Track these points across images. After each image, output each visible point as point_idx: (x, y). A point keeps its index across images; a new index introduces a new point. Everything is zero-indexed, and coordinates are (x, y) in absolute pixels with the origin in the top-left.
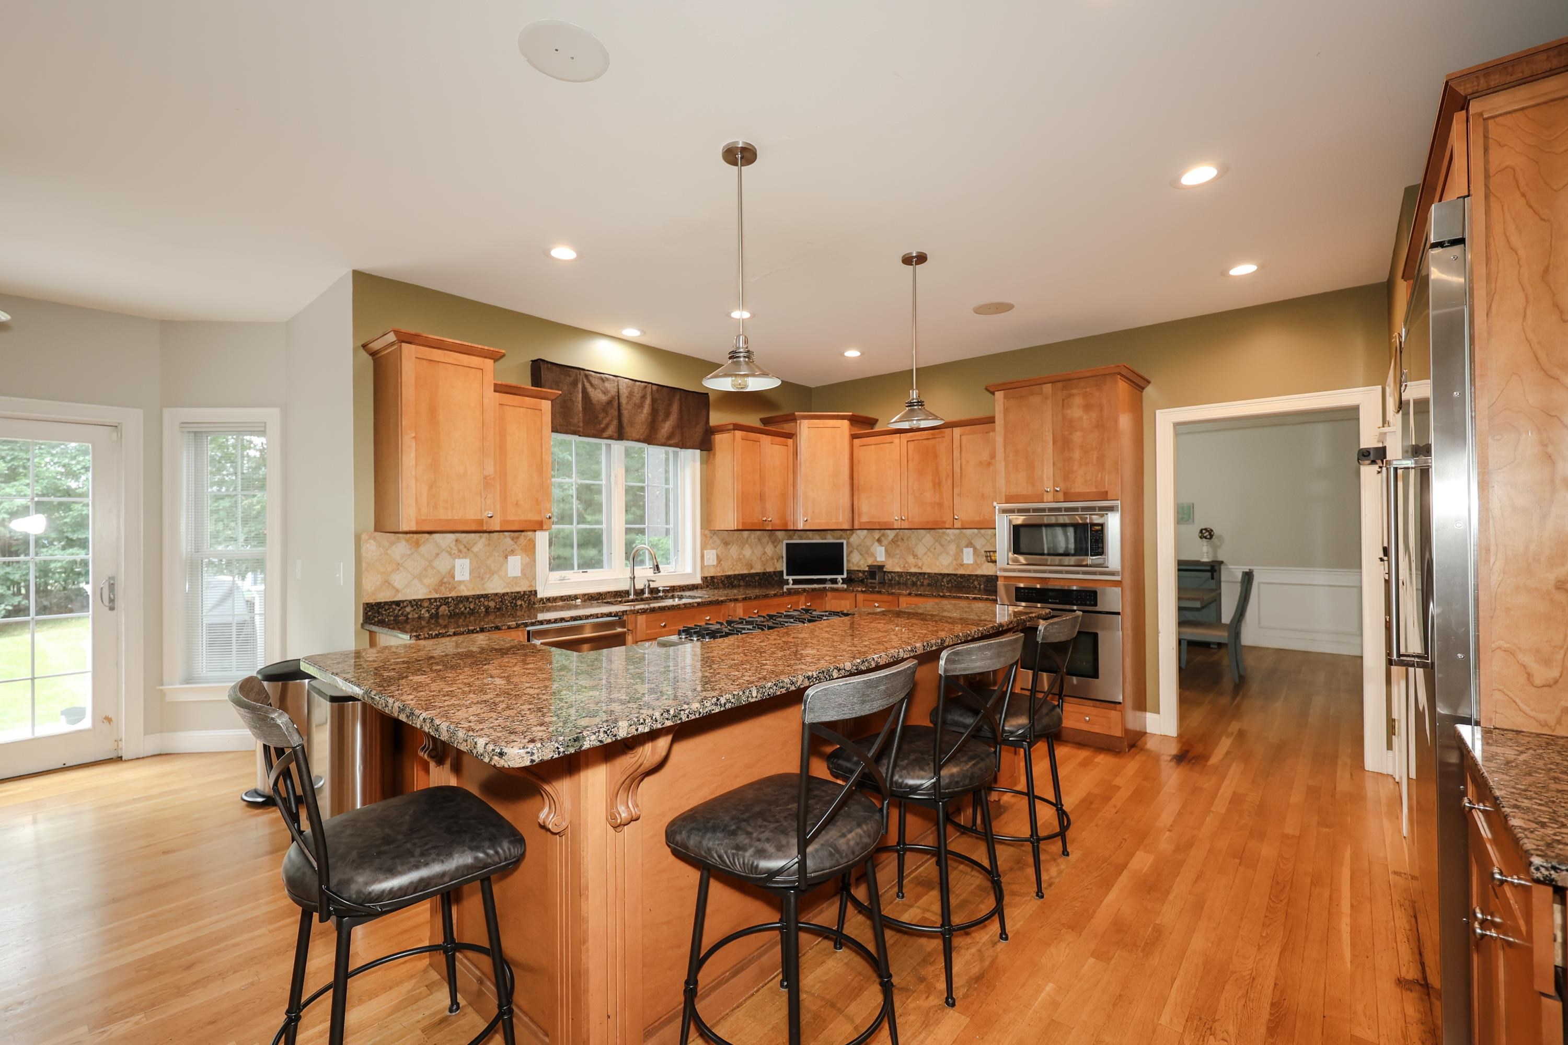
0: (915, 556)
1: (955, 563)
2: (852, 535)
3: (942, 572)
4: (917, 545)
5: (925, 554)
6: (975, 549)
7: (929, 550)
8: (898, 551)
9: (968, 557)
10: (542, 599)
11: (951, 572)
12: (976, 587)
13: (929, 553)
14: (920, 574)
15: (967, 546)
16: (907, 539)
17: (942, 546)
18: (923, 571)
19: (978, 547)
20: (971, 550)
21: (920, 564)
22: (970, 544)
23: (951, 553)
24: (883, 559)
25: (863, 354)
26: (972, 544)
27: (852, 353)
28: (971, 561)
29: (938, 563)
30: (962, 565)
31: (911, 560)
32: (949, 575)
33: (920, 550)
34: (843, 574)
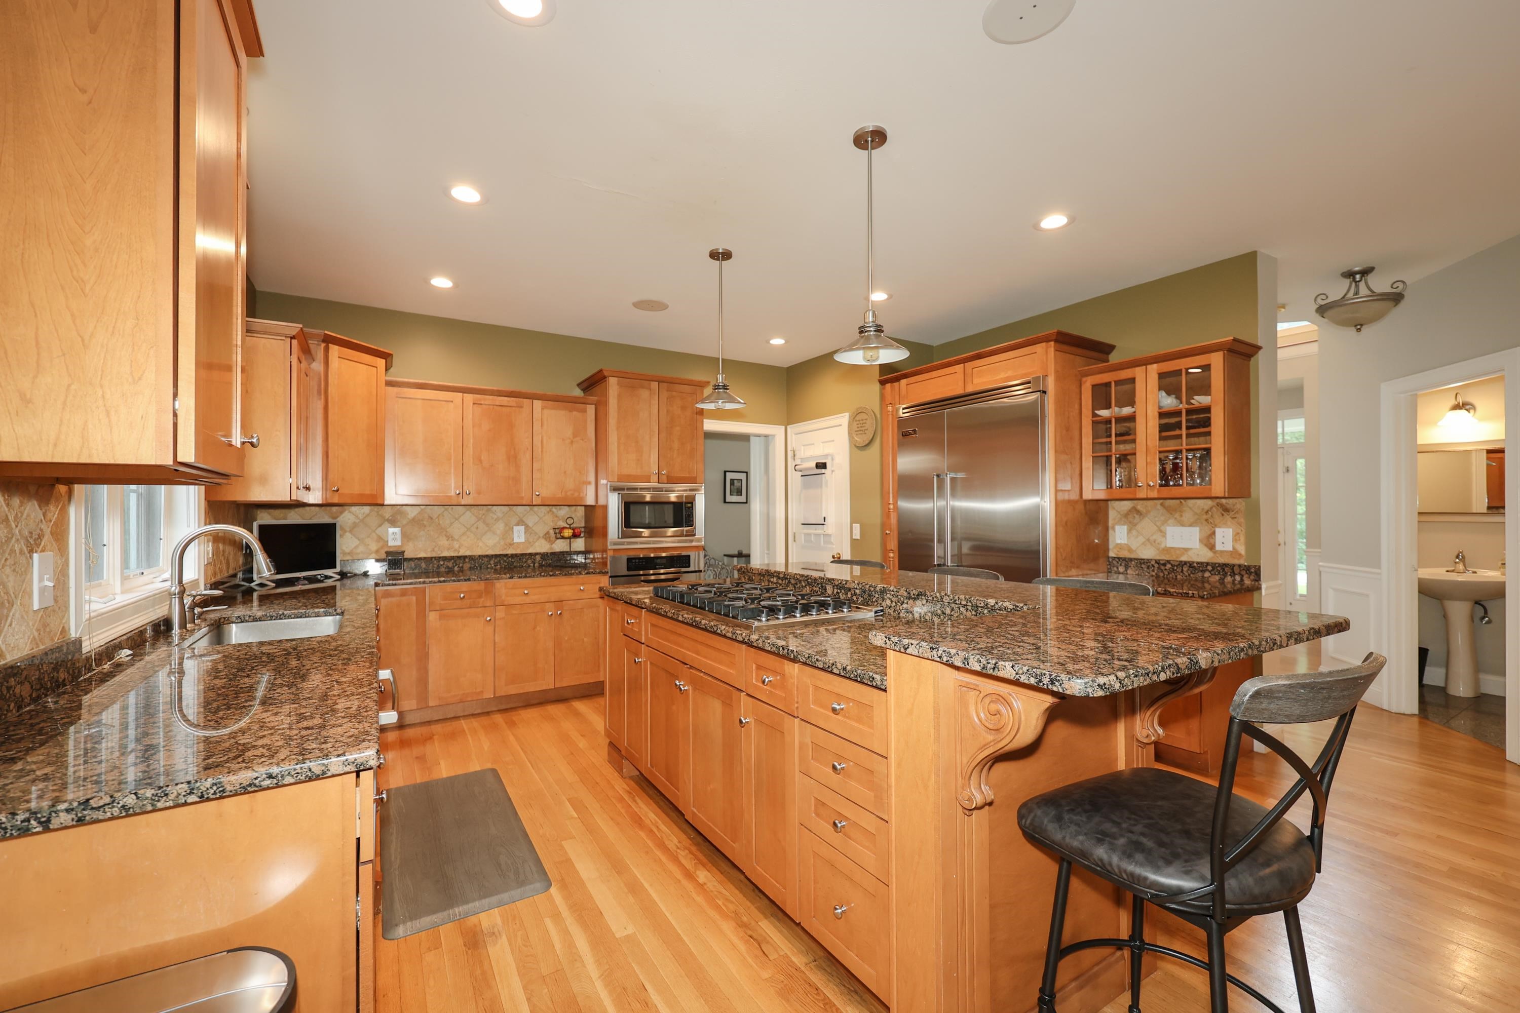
0: (449, 537)
1: (502, 543)
2: (341, 513)
3: (487, 553)
4: (451, 524)
5: (464, 534)
6: (527, 528)
7: (468, 529)
8: (422, 533)
9: (519, 536)
11: (499, 553)
12: (529, 566)
13: (468, 533)
14: (459, 557)
15: (517, 524)
16: (438, 517)
17: (487, 525)
18: (460, 554)
19: (530, 525)
20: (522, 528)
21: (457, 546)
22: (520, 522)
23: (498, 532)
24: (399, 543)
25: (455, 285)
26: (523, 522)
28: (523, 540)
29: (481, 544)
30: (511, 544)
31: (443, 542)
32: (496, 556)
33: (456, 530)
34: (335, 567)
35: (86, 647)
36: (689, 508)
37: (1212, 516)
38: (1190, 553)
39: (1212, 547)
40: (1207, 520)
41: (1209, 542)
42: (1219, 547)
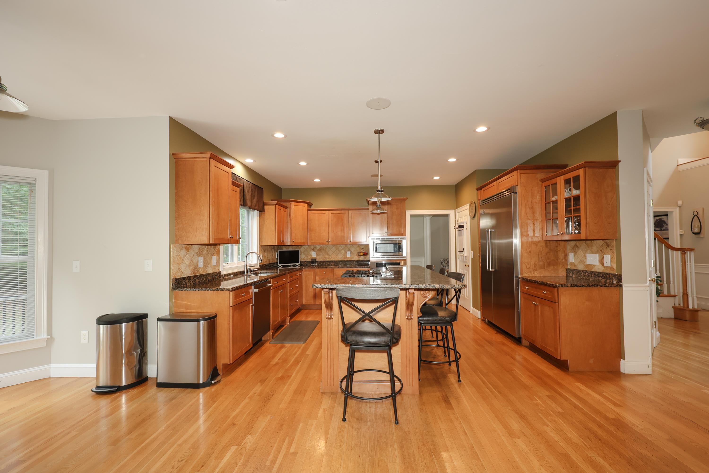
0: (328, 255)
1: (344, 257)
2: (301, 247)
3: (339, 260)
4: (329, 251)
5: (332, 254)
6: (351, 252)
7: (334, 252)
8: (321, 253)
9: (349, 255)
10: (223, 275)
11: (342, 260)
12: (352, 265)
13: (334, 254)
14: (331, 261)
15: (348, 251)
16: (325, 249)
17: (339, 251)
18: (332, 260)
19: (352, 251)
20: (350, 252)
21: (330, 258)
22: (349, 250)
23: (342, 253)
24: (315, 256)
25: (321, 181)
26: (350, 250)
27: (317, 180)
28: (350, 256)
29: (337, 257)
30: (346, 257)
31: (327, 256)
32: (342, 261)
33: (330, 253)
34: (299, 263)
35: (222, 274)
36: (400, 245)
37: (603, 248)
38: (596, 267)
39: (603, 264)
40: (601, 251)
41: (602, 261)
42: (605, 265)
